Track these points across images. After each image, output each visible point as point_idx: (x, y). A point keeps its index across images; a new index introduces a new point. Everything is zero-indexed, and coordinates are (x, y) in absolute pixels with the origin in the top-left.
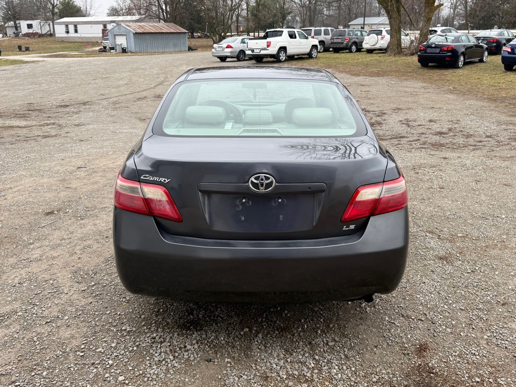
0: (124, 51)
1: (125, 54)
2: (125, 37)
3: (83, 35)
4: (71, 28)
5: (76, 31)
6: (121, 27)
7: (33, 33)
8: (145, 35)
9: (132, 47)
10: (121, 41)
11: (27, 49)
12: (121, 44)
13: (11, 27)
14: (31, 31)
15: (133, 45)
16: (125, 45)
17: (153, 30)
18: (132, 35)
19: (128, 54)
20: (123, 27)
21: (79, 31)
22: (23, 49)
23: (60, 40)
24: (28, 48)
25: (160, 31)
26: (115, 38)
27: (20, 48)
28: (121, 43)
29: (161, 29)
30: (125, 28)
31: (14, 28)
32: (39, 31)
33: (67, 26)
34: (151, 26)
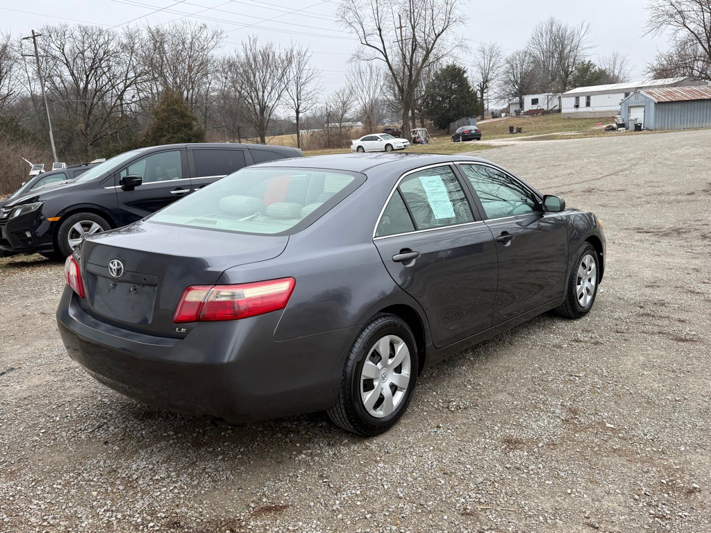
0: (638, 128)
1: (640, 132)
2: (643, 109)
3: (596, 109)
4: (583, 100)
5: (588, 104)
6: (640, 96)
7: (537, 110)
8: (674, 104)
9: (651, 123)
10: (637, 115)
11: (519, 130)
12: (636, 119)
13: (516, 103)
14: (535, 107)
15: (652, 120)
16: (641, 120)
17: (690, 97)
18: (652, 105)
19: (642, 132)
20: (642, 95)
21: (592, 104)
22: (515, 131)
23: (566, 117)
24: (521, 128)
25: (699, 98)
26: (629, 111)
27: (511, 129)
28: (636, 117)
29: (701, 94)
30: (645, 97)
31: (519, 106)
32: (545, 108)
33: (577, 98)
34: (688, 91)
